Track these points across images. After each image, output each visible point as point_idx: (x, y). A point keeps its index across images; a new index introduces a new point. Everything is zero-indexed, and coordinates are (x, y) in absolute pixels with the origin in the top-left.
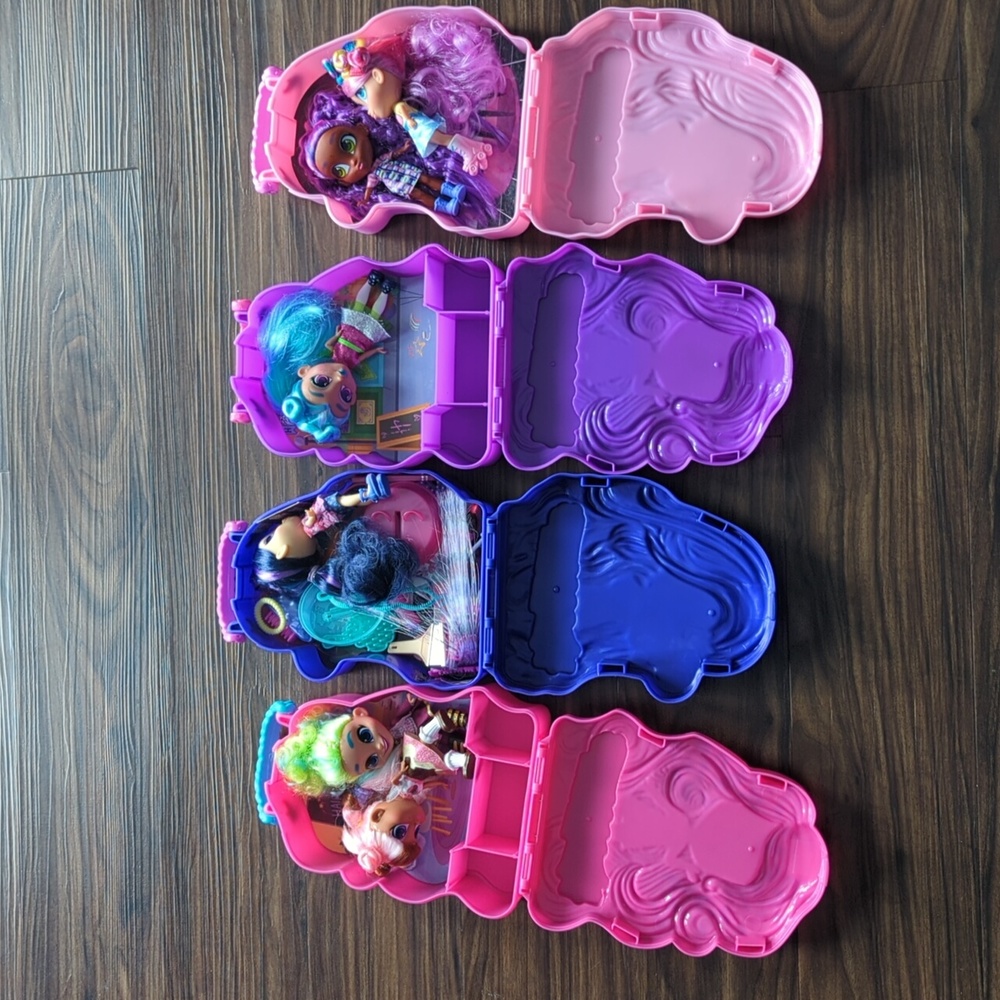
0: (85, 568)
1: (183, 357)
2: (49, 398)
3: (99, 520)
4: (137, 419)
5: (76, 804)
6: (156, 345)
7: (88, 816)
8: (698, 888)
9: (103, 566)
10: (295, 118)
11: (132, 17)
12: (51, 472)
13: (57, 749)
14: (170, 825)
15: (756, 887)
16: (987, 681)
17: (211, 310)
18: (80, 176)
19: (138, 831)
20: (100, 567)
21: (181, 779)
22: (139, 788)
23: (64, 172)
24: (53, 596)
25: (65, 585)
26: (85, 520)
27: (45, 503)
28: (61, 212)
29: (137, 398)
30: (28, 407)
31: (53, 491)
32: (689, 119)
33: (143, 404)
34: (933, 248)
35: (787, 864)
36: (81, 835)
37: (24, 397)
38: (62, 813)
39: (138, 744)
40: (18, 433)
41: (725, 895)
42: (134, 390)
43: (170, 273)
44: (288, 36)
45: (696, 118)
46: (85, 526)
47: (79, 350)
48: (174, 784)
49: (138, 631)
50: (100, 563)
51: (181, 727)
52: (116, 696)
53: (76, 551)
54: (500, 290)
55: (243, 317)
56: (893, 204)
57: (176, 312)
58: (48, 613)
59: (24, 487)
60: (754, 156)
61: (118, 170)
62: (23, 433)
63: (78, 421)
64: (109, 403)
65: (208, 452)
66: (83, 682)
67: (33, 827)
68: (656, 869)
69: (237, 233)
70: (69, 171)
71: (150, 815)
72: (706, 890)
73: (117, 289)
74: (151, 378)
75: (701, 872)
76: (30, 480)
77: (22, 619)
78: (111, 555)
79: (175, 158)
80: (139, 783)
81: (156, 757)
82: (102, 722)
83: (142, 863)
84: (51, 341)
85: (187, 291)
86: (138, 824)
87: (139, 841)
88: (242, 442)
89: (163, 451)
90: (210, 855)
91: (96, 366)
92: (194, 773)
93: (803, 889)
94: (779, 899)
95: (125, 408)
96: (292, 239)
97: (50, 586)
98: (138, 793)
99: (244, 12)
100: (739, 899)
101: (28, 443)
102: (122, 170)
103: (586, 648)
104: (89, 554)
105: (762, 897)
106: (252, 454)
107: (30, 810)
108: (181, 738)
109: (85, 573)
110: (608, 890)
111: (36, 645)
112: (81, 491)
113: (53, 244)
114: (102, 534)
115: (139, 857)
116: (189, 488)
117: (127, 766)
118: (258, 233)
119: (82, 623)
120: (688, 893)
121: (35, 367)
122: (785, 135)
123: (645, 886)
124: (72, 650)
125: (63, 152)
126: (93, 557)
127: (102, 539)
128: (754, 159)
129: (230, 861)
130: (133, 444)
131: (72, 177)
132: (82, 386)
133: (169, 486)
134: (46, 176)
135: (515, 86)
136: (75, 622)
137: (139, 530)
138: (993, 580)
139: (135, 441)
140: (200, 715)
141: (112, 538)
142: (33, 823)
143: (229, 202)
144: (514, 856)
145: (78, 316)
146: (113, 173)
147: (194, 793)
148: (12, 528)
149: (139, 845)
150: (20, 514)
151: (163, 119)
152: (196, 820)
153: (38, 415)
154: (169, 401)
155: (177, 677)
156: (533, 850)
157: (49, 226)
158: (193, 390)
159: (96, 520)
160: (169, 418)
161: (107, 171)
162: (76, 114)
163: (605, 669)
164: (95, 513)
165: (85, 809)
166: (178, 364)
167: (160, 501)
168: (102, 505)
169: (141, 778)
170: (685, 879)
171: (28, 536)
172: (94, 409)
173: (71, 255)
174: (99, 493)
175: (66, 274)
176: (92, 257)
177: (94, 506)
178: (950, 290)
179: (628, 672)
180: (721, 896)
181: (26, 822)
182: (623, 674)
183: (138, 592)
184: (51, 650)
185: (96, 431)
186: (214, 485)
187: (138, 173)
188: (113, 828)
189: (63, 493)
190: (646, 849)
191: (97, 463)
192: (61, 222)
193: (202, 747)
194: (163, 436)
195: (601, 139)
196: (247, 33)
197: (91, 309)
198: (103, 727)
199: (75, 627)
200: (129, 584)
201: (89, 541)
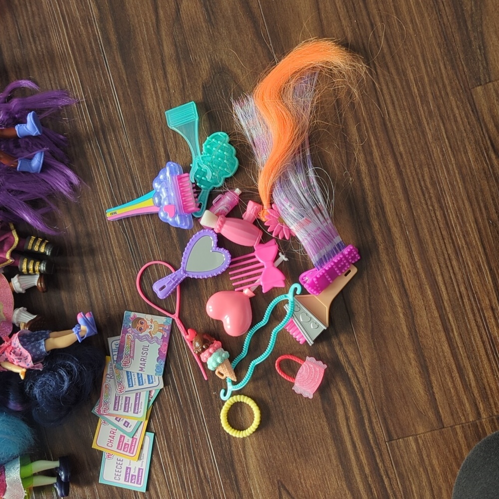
16: (212, 405)
34: (75, 36)
56: (34, 8)
138: (194, 312)
178: (97, 68)
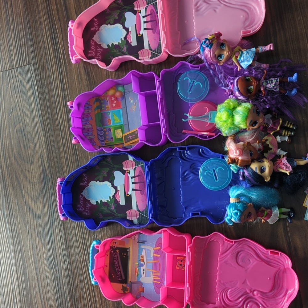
0: (31, 203)
1: (55, 125)
2: (12, 146)
3: (33, 185)
4: (42, 148)
5: (38, 286)
6: (45, 122)
7: (42, 290)
8: (251, 295)
9: (37, 201)
10: (82, 37)
11: (24, 14)
12: (15, 171)
13: (29, 267)
14: (71, 289)
15: (273, 292)
17: (62, 107)
18: (13, 69)
19: (60, 293)
20: (36, 202)
21: (73, 272)
22: (58, 277)
23: (8, 69)
24: (21, 214)
25: (25, 210)
26: (29, 186)
27: (14, 182)
28: (8, 83)
29: (41, 141)
30: (5, 150)
31: (17, 178)
32: (217, 8)
33: (43, 143)
35: (283, 283)
36: (41, 297)
37: (3, 147)
38: (33, 290)
39: (56, 262)
40: (3, 160)
41: (261, 296)
42: (40, 139)
43: (47, 97)
44: (76, 11)
45: (219, 7)
46: (29, 189)
47: (20, 128)
48: (71, 274)
49: (51, 222)
50: (35, 200)
51: (70, 253)
52: (47, 246)
53: (27, 197)
54: (158, 81)
55: (72, 107)
57: (51, 110)
58: (20, 220)
59: (7, 178)
60: (242, 16)
61: (25, 65)
62: (4, 160)
63: (22, 152)
64: (32, 144)
65: (67, 156)
66: (35, 243)
67: (24, 296)
68: (235, 289)
69: (68, 79)
70: (9, 69)
71: (63, 286)
72: (254, 295)
73: (30, 105)
74: (45, 134)
75: (252, 289)
76: (9, 175)
77: (12, 224)
78: (39, 197)
79: (44, 58)
80: (58, 276)
81: (63, 266)
82: (43, 256)
83: (63, 304)
84: (10, 127)
85: (53, 102)
86: (60, 290)
87: (61, 296)
88: (79, 151)
89: (52, 158)
90: (86, 298)
91: (26, 133)
92: (77, 269)
93: (289, 292)
94: (281, 296)
95: (38, 145)
96: (87, 79)
97: (20, 211)
98: (58, 279)
99: (61, 6)
100: (266, 297)
101: (6, 163)
102: (27, 65)
103: (186, 208)
104: (31, 198)
105: (275, 296)
106: (82, 154)
107: (22, 290)
108: (71, 257)
109: (31, 205)
110: (218, 298)
111: (17, 232)
112: (26, 176)
113: (7, 94)
114: (35, 190)
115: (61, 302)
116: (63, 169)
117: (53, 270)
118: (75, 78)
119: (32, 222)
120: (248, 297)
121: (6, 136)
122: (251, 6)
123: (232, 296)
124: (30, 232)
125: (6, 63)
126: (33, 198)
127: (35, 192)
128: (242, 17)
129: (93, 299)
130: (42, 157)
131: (10, 70)
132: (22, 140)
133: (56, 170)
134: (2, 71)
135: (155, 11)
136: (29, 222)
137: (47, 187)
139: (42, 156)
140: (76, 248)
141: (38, 190)
142: (24, 295)
143: (64, 70)
144: (183, 289)
145: (18, 117)
146: (24, 67)
147: (78, 276)
148: (5, 193)
149: (61, 297)
150: (7, 188)
151: (38, 46)
152: (79, 286)
153: (9, 152)
154: (52, 141)
155: (67, 236)
156: (190, 286)
157: (5, 88)
158: (60, 136)
159: (32, 185)
160: (53, 146)
161: (22, 66)
162: (9, 50)
163: (193, 214)
164: (32, 183)
165: (41, 287)
166: (53, 128)
167: (53, 175)
168: (34, 180)
169: (59, 274)
170: (246, 292)
171: (10, 195)
172: (27, 148)
173: (13, 97)
174: (32, 176)
175: (13, 103)
176: (20, 96)
177: (31, 181)
179: (201, 215)
180: (260, 297)
181: (21, 295)
182: (200, 216)
183: (50, 208)
184: (22, 233)
185: (29, 155)
186: (71, 167)
187: (32, 65)
188: (51, 292)
189: (20, 179)
190: (231, 282)
191: (30, 166)
192: (9, 86)
193: (78, 260)
194: (52, 153)
195: (187, 21)
196: (62, 12)
197: (22, 114)
198: (43, 257)
199: (30, 224)
200: (46, 206)
201: (31, 193)
